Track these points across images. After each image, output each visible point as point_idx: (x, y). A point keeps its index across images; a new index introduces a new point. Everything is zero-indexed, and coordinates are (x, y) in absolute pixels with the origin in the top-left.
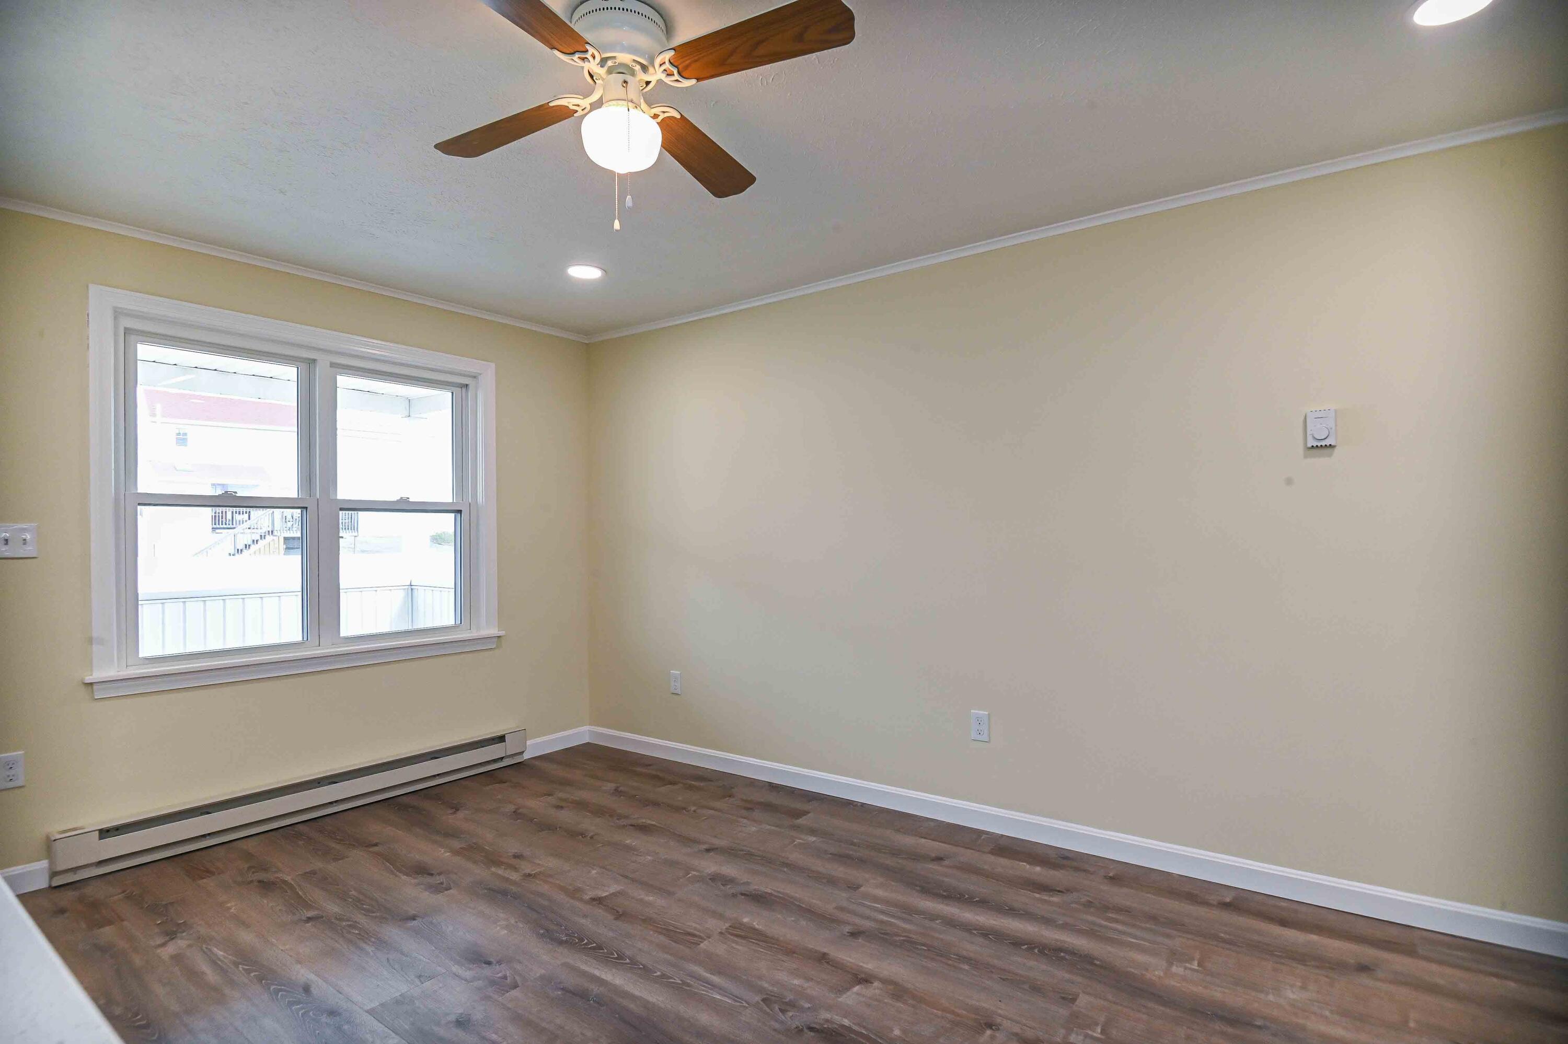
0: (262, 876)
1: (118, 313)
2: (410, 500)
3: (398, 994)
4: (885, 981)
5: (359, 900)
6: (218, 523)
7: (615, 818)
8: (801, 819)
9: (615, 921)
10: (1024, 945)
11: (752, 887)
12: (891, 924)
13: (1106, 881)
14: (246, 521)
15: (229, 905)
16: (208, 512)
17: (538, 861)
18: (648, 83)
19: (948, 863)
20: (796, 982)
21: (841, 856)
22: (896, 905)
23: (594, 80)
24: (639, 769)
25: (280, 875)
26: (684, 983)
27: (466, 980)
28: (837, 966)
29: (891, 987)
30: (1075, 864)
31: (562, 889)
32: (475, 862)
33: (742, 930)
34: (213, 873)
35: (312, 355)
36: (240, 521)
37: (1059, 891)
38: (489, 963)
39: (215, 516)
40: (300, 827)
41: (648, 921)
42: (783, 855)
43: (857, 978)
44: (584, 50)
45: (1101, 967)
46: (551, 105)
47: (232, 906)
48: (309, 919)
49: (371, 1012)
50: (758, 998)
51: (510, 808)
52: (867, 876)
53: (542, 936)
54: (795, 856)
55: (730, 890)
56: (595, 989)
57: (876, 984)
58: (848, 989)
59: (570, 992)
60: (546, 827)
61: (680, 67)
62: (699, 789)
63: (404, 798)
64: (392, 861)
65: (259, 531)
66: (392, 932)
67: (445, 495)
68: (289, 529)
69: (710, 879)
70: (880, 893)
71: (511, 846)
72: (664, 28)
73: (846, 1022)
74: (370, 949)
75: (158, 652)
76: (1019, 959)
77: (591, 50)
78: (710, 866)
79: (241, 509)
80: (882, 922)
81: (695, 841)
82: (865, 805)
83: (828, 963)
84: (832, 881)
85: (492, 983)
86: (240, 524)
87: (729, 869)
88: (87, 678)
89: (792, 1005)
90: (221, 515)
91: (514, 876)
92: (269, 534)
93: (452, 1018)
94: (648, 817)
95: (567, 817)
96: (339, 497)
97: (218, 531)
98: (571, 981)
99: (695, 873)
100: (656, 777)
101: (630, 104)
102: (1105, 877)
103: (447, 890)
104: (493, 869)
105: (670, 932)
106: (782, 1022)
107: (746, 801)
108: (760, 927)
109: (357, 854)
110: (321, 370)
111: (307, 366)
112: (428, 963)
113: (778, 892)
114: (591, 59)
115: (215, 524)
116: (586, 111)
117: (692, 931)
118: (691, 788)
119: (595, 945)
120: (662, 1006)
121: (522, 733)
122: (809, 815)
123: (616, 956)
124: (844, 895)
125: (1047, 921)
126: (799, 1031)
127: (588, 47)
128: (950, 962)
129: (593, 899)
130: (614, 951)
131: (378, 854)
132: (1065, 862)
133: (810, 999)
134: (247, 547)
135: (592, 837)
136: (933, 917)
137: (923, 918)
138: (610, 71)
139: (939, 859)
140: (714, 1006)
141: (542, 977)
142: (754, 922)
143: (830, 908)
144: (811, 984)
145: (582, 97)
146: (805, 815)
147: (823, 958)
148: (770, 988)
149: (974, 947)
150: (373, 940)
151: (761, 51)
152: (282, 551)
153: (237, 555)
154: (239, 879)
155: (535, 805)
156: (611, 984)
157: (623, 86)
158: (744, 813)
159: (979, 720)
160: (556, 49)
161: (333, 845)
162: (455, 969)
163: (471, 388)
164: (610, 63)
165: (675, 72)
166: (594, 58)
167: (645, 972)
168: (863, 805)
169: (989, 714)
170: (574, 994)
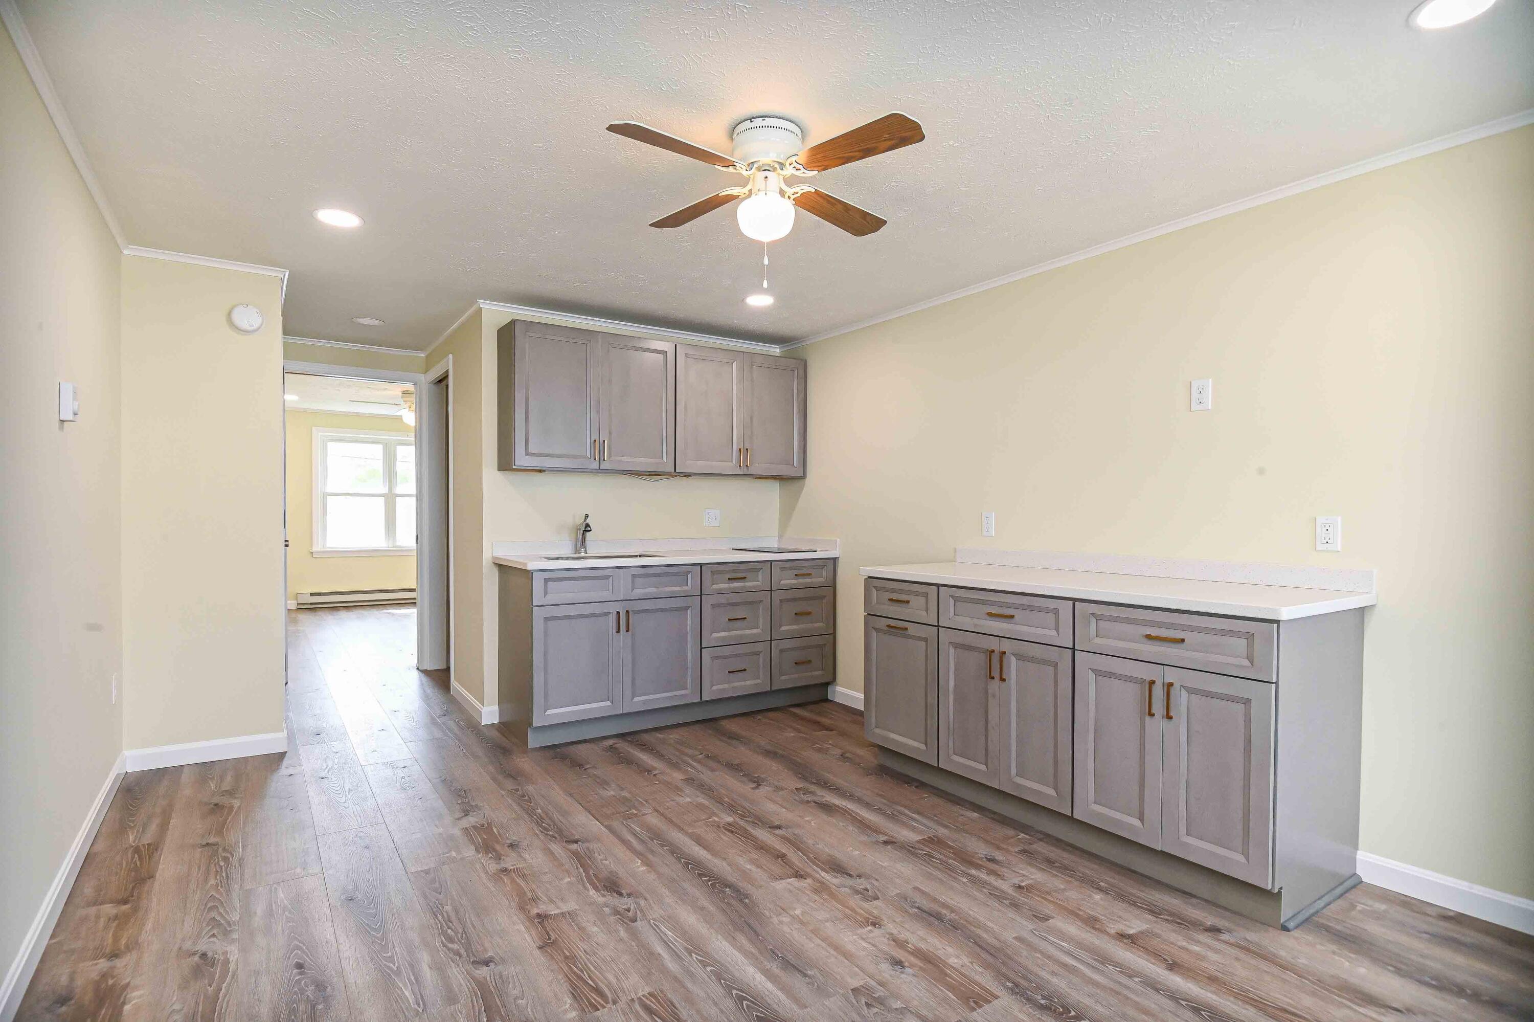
26: (691, 954)
50: (638, 924)
56: (775, 967)
98: (797, 983)
123: (745, 1002)
130: (744, 1010)
170: (794, 967)
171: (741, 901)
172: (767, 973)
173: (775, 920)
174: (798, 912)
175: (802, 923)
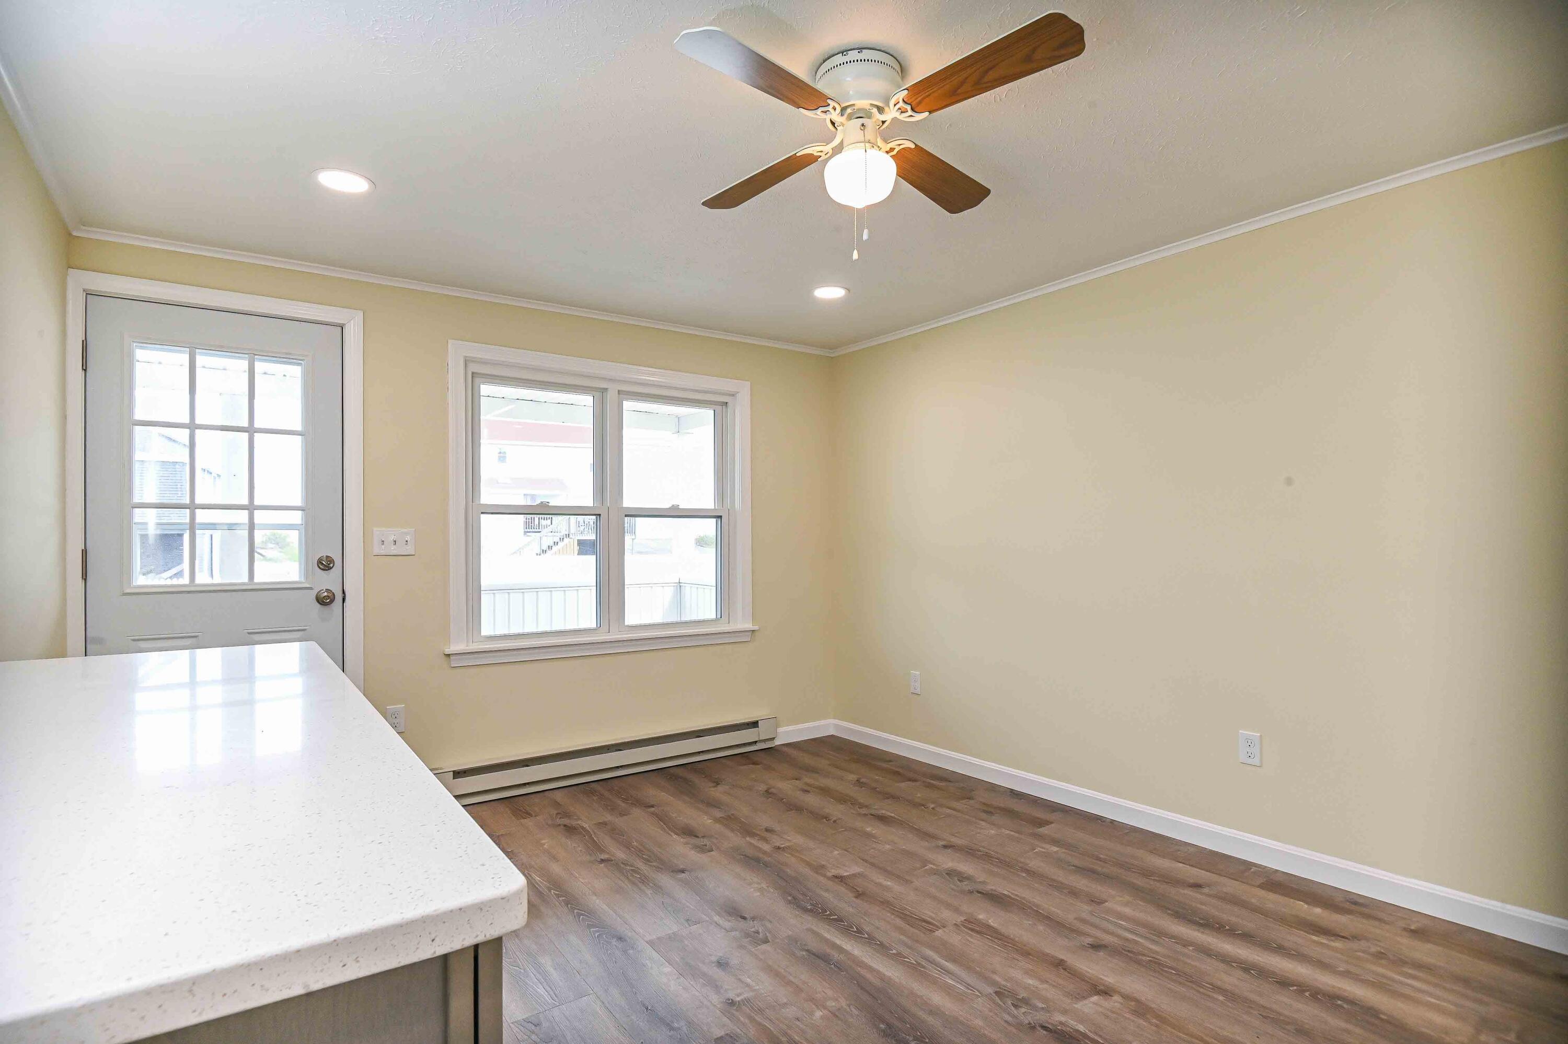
0: (566, 821)
1: (467, 362)
2: (680, 507)
3: (670, 932)
4: (1126, 997)
5: (640, 851)
6: (529, 528)
7: (857, 806)
8: (1043, 828)
9: (854, 899)
10: (1293, 986)
11: (989, 887)
12: (1136, 942)
13: (1405, 933)
14: (549, 526)
15: (543, 841)
16: (521, 518)
17: (785, 836)
18: (883, 122)
19: (1207, 891)
20: (1030, 982)
21: (1084, 869)
22: (1145, 925)
23: (835, 127)
24: (879, 764)
25: (579, 822)
26: (919, 964)
27: (725, 929)
28: (1074, 974)
29: (1133, 1003)
30: (1366, 910)
31: (809, 864)
32: (732, 830)
33: (979, 926)
34: (531, 815)
35: (603, 385)
36: (544, 526)
37: (1343, 937)
38: (744, 918)
39: (526, 522)
40: (593, 785)
41: (885, 903)
42: (1022, 860)
43: (1096, 989)
44: (827, 105)
45: (1388, 1022)
46: (798, 155)
47: (546, 843)
48: (602, 861)
49: (651, 943)
50: (990, 990)
51: (763, 787)
52: (1113, 893)
53: (790, 902)
54: (1035, 864)
55: (966, 886)
56: (836, 955)
57: (1116, 998)
58: (1084, 998)
59: (814, 954)
60: (795, 808)
61: (913, 104)
62: (938, 788)
63: (675, 769)
64: (663, 819)
65: (558, 534)
66: (665, 880)
67: (707, 502)
68: (582, 533)
69: (947, 874)
70: (1127, 911)
71: (764, 821)
72: (899, 70)
73: (1081, 1028)
74: (649, 892)
75: (492, 633)
76: (1286, 1000)
77: (832, 103)
78: (948, 861)
79: (546, 516)
80: (1127, 940)
81: (933, 837)
82: (1115, 823)
83: (1065, 969)
84: (1074, 893)
85: (747, 935)
86: (544, 528)
87: (966, 867)
88: (446, 650)
89: (1025, 1001)
90: (530, 520)
91: (766, 847)
92: (566, 537)
93: (714, 959)
94: (887, 808)
95: (812, 800)
96: (625, 505)
97: (528, 534)
98: (814, 945)
99: (932, 866)
100: (897, 773)
101: (867, 145)
102: (1405, 929)
103: (709, 851)
104: (748, 839)
105: (904, 916)
106: (1014, 1016)
107: (984, 804)
108: (996, 925)
109: (637, 812)
110: (611, 396)
111: (600, 394)
112: (694, 910)
113: (1016, 895)
114: (832, 111)
115: (526, 528)
116: (828, 155)
117: (927, 918)
118: (930, 786)
119: (836, 917)
120: (897, 980)
121: (775, 721)
122: (1053, 825)
123: (856, 929)
124: (1086, 907)
125: (1322, 965)
126: (1032, 1027)
127: (829, 101)
128: (1201, 990)
129: (836, 877)
130: (855, 926)
131: (653, 813)
132: (1353, 907)
133: (1045, 1000)
134: (550, 548)
135: (835, 821)
136: (1186, 943)
137: (1175, 942)
138: (850, 118)
139: (1197, 886)
140: (948, 990)
141: (789, 937)
142: (989, 919)
143: (1070, 918)
144: (1045, 986)
145: (825, 144)
146: (1048, 825)
147: (1060, 964)
148: (1004, 983)
149: (1232, 979)
150: (651, 884)
151: (992, 75)
152: (576, 552)
153: (542, 555)
154: (550, 822)
155: (786, 787)
156: (850, 954)
157: (861, 130)
158: (984, 816)
159: (1249, 743)
160: (802, 108)
161: (620, 802)
162: (717, 918)
163: (729, 404)
164: (849, 111)
165: (909, 108)
166: (835, 109)
167: (882, 948)
168: (1112, 821)
169: (1261, 736)
170: (818, 956)
171: (889, 1026)
172: (840, 950)
173: (844, 1003)
174: (818, 1014)
175: (812, 1000)
